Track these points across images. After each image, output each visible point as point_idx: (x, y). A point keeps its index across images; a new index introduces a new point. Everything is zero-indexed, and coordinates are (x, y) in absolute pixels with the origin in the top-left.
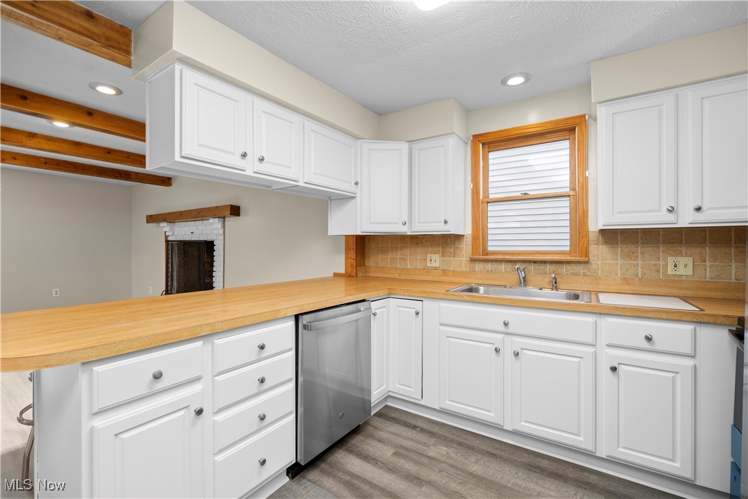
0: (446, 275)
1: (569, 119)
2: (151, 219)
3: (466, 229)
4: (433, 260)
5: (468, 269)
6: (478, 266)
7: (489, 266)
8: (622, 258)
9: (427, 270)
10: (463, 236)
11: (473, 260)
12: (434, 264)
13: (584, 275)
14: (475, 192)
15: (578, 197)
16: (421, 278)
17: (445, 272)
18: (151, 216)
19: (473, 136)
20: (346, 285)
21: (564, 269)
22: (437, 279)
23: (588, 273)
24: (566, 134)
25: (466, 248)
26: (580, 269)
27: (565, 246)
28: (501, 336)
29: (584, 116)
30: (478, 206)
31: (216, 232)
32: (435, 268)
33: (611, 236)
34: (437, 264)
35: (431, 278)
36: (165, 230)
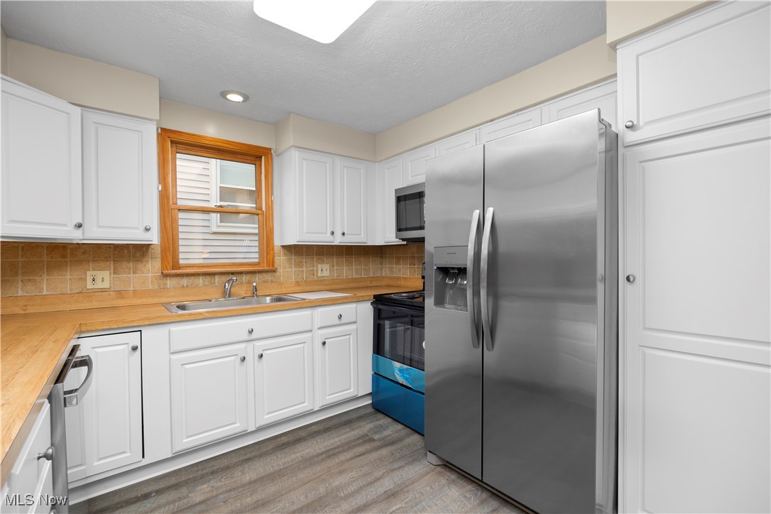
0: (123, 298)
3: (154, 238)
4: (99, 279)
5: (156, 287)
6: (170, 283)
7: (185, 281)
8: (295, 266)
9: (86, 294)
10: (149, 245)
11: (165, 276)
12: (99, 285)
13: (272, 282)
14: (164, 195)
16: (74, 307)
17: (120, 294)
19: (162, 128)
21: (257, 278)
22: (108, 304)
23: (274, 280)
24: (253, 160)
25: (152, 261)
26: (268, 277)
27: (254, 258)
29: (270, 149)
30: (168, 213)
32: (103, 290)
33: (296, 251)
34: (106, 285)
35: (95, 304)
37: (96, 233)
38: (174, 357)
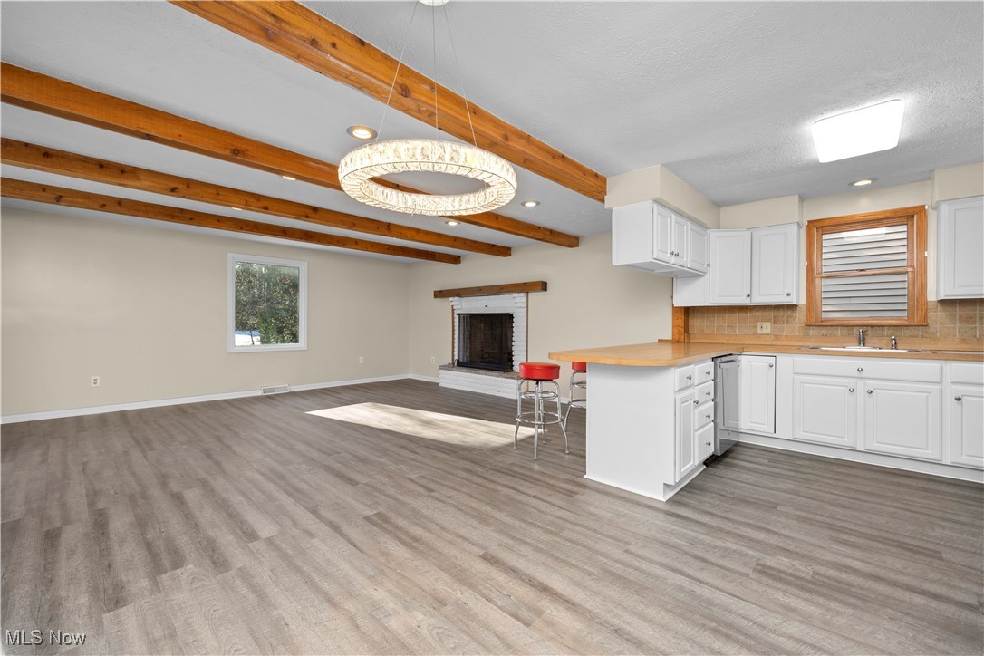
0: (779, 340)
1: (908, 208)
2: (440, 294)
3: (801, 301)
4: (764, 327)
5: (803, 333)
6: (812, 332)
7: (824, 331)
8: (960, 322)
9: (757, 335)
10: (797, 306)
11: (808, 326)
12: (765, 331)
13: (923, 336)
14: (810, 270)
15: (918, 274)
16: (751, 342)
17: (777, 337)
18: (441, 291)
19: (809, 222)
20: (673, 349)
21: (902, 332)
22: (769, 343)
23: (926, 335)
24: (905, 221)
25: (800, 316)
26: (919, 332)
28: (853, 381)
29: (924, 206)
30: (813, 280)
31: (518, 305)
32: (767, 334)
34: (769, 331)
35: (762, 342)
36: (452, 304)
37: (758, 300)
38: (796, 377)
